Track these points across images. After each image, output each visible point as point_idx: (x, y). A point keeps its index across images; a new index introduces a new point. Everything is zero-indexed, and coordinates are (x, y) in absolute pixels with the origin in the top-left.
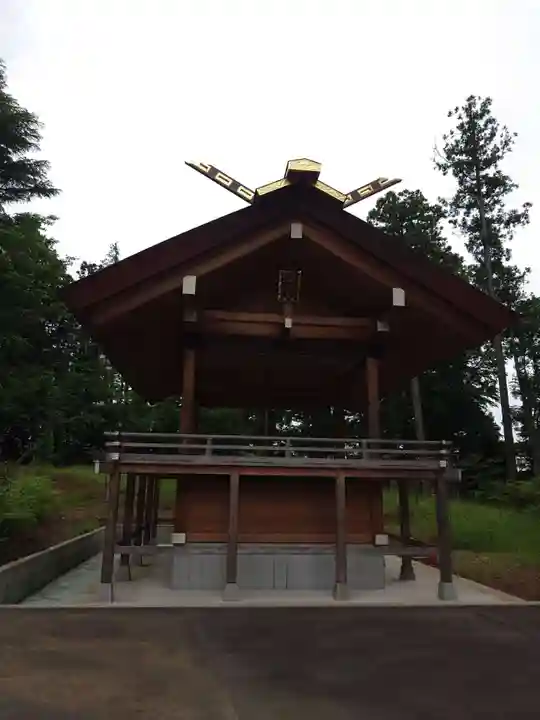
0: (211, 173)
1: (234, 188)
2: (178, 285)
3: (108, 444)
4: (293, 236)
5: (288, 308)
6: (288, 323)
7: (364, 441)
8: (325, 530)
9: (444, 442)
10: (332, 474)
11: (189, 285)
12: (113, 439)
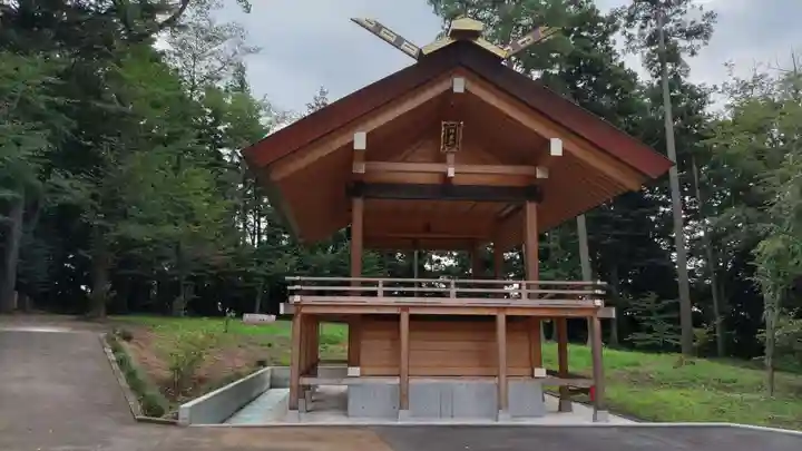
0: (377, 29)
1: (398, 43)
2: (349, 141)
3: (289, 288)
4: (455, 90)
5: (451, 158)
6: (451, 173)
7: (524, 282)
8: (486, 363)
9: (599, 282)
10: (493, 313)
11: (360, 141)
12: (294, 283)
